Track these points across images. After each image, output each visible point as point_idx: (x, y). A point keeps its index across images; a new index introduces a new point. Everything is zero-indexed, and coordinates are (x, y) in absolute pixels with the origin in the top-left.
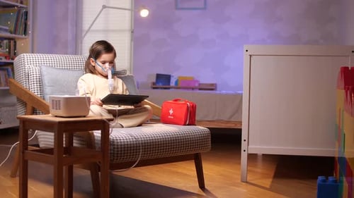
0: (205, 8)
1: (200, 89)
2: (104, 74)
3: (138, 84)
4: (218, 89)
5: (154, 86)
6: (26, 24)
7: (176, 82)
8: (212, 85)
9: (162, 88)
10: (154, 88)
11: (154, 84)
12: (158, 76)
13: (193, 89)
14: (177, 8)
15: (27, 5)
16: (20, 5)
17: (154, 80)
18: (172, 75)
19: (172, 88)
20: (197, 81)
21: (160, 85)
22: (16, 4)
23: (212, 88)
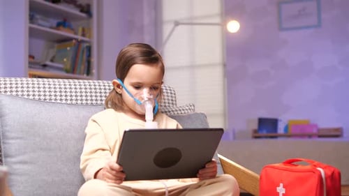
0: (319, 25)
1: (320, 136)
2: (139, 110)
3: (234, 134)
4: (345, 135)
5: (257, 135)
6: (89, 63)
7: (286, 128)
8: (337, 130)
9: (266, 137)
10: (256, 137)
11: (255, 131)
12: (262, 122)
13: (310, 136)
14: (281, 29)
15: (90, 37)
16: (80, 37)
17: (255, 126)
18: (279, 118)
19: (281, 136)
20: (316, 126)
21: (264, 133)
22: (76, 37)
23: (336, 134)
